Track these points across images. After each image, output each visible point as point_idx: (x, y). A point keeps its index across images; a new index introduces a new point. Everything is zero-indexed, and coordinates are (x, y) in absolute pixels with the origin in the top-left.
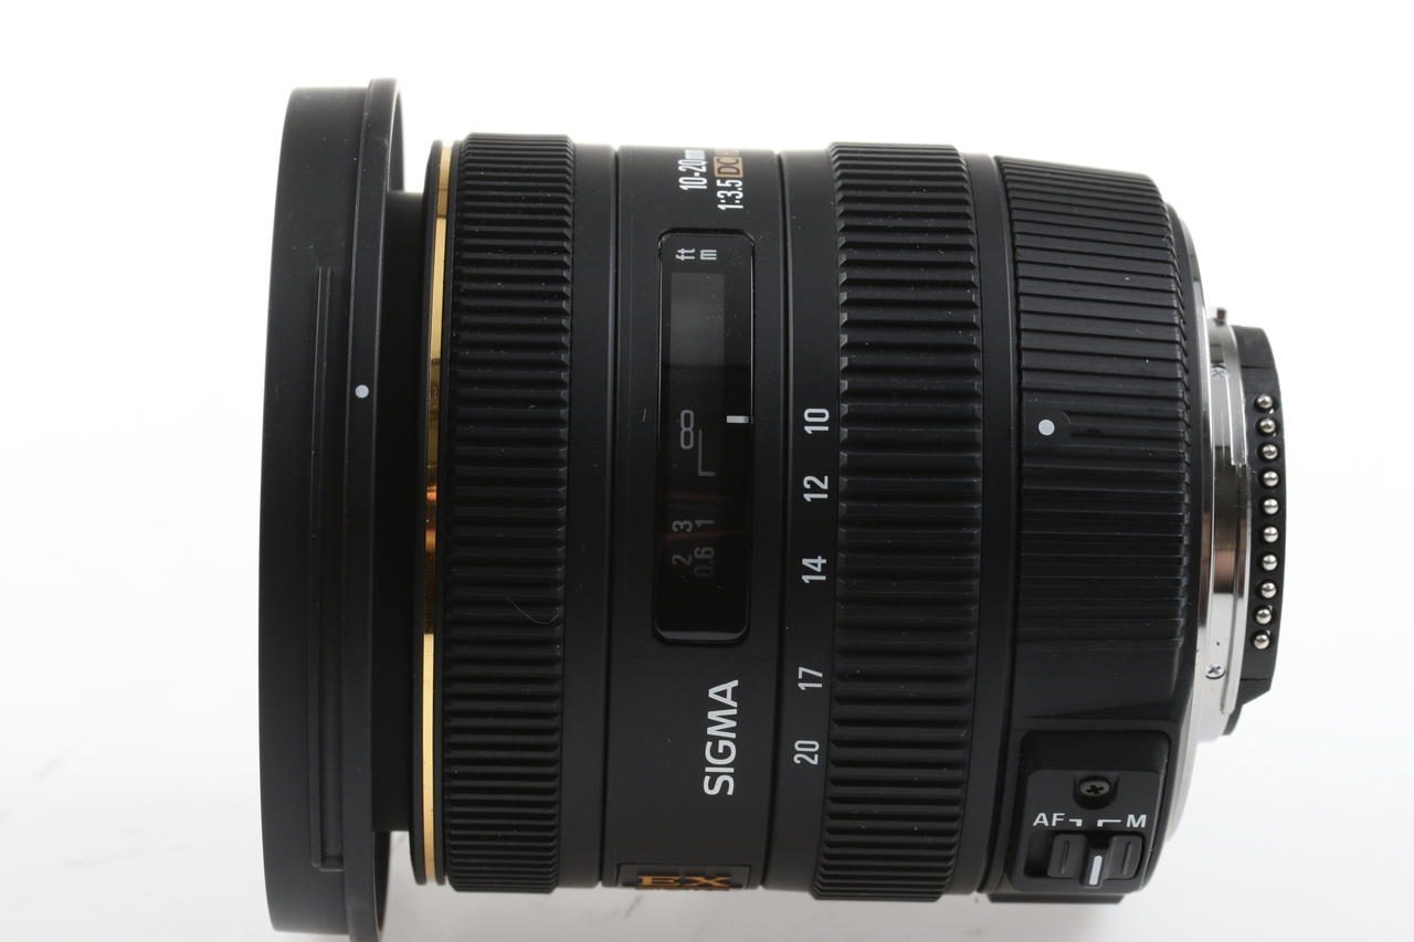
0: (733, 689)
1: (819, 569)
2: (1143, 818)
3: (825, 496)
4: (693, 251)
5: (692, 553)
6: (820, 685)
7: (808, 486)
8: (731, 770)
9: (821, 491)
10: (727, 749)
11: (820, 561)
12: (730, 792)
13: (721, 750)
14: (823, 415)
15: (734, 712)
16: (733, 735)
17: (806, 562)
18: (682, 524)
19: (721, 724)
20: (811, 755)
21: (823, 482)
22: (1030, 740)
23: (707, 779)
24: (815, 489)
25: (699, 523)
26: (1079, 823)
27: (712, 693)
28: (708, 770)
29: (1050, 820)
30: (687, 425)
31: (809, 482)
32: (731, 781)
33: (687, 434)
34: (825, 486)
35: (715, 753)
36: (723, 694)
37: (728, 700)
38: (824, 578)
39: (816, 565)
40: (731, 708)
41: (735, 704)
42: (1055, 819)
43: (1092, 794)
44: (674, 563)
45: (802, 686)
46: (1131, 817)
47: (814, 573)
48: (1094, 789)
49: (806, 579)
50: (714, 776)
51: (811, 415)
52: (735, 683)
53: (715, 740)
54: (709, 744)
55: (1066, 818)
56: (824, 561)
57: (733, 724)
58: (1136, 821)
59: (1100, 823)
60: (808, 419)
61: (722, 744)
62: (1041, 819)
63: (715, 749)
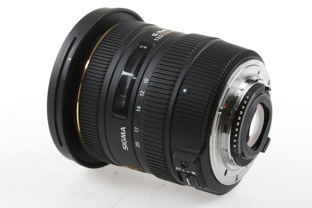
0: (125, 129)
1: (139, 109)
3: (143, 95)
4: (143, 46)
5: (123, 102)
6: (138, 132)
7: (141, 93)
8: (127, 145)
9: (143, 94)
10: (125, 140)
11: (140, 107)
12: (128, 150)
14: (147, 80)
15: (125, 133)
16: (126, 138)
17: (138, 107)
18: (122, 96)
19: (123, 135)
20: (138, 145)
21: (143, 92)
24: (142, 94)
25: (125, 96)
26: (184, 171)
27: (121, 129)
28: (123, 144)
31: (141, 92)
32: (127, 147)
33: (128, 79)
34: (144, 93)
36: (123, 129)
37: (124, 131)
38: (140, 111)
39: (139, 108)
40: (124, 132)
41: (125, 132)
42: (179, 169)
43: (184, 165)
44: (120, 103)
45: (136, 131)
46: (192, 172)
47: (138, 109)
49: (137, 110)
50: (124, 146)
51: (146, 80)
53: (123, 138)
55: (181, 169)
56: (141, 108)
57: (125, 136)
58: (194, 173)
59: (187, 172)
60: (145, 80)
62: (177, 168)
63: (123, 140)
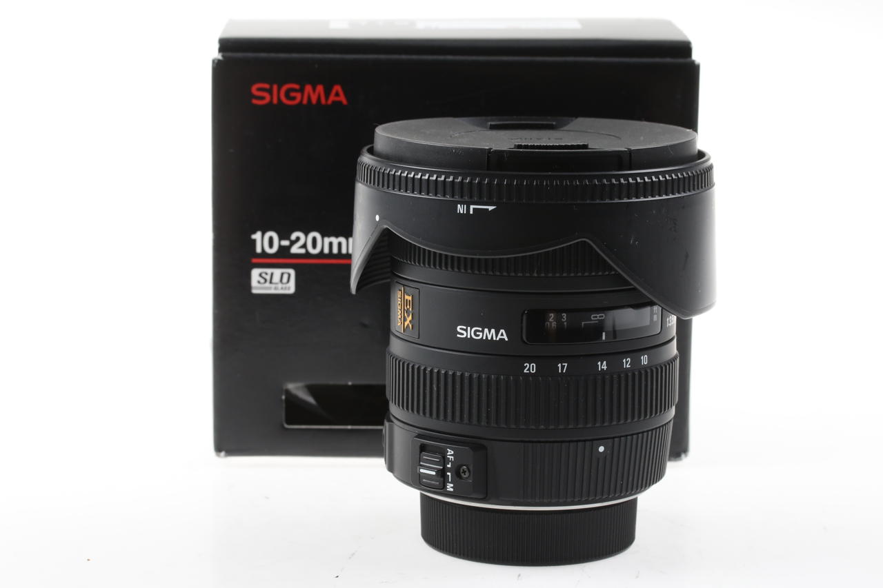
0: (504, 339)
2: (452, 490)
6: (560, 371)
8: (469, 337)
10: (478, 336)
12: (458, 336)
13: (478, 333)
15: (494, 339)
16: (484, 338)
17: (605, 362)
18: (565, 317)
19: (489, 334)
20: (529, 369)
22: (483, 447)
23: (465, 328)
25: (565, 323)
26: (449, 466)
27: (502, 330)
28: (469, 328)
29: (450, 455)
30: (600, 317)
32: (464, 336)
33: (596, 317)
35: (476, 331)
36: (502, 335)
37: (499, 337)
40: (496, 337)
41: (498, 339)
42: (450, 457)
43: (462, 471)
45: (560, 365)
46: (452, 485)
47: (601, 365)
48: (464, 472)
49: (599, 363)
50: (466, 330)
52: (506, 339)
53: (483, 331)
54: (481, 329)
55: (451, 461)
58: (450, 487)
59: (449, 474)
61: (481, 334)
62: (450, 452)
63: (479, 331)
